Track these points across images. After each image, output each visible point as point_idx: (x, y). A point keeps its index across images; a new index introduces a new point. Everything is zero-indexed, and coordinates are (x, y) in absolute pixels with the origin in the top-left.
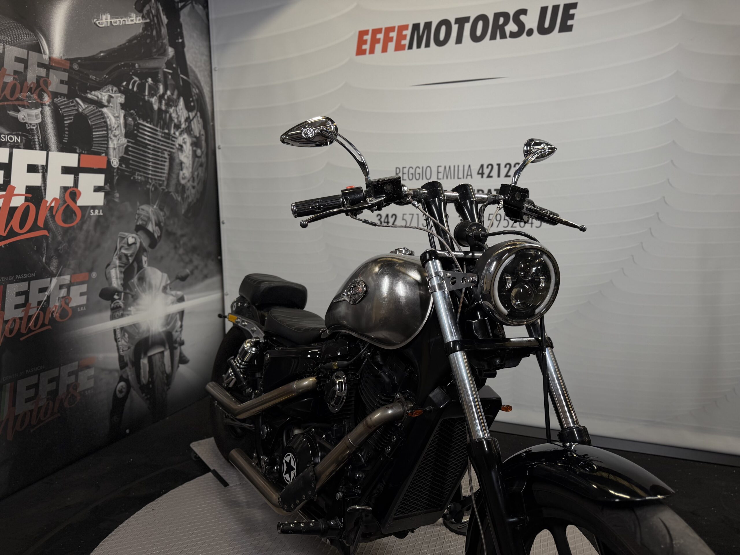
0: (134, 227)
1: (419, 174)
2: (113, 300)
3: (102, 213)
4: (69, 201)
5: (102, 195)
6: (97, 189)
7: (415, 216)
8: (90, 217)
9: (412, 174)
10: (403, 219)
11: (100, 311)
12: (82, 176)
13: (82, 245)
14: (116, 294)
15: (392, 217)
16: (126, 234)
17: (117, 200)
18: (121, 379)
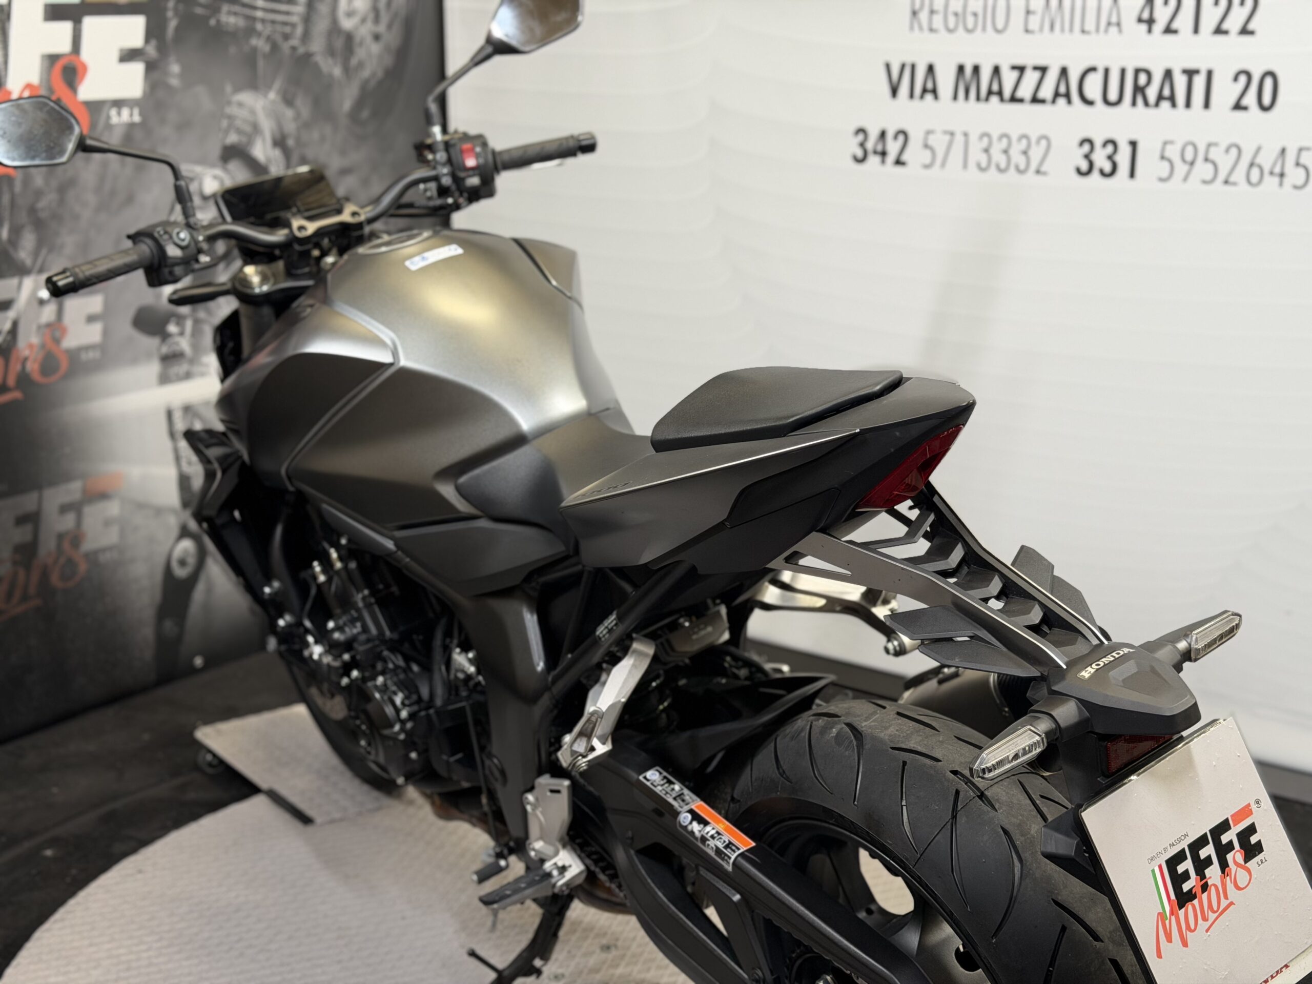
0: (215, 151)
1: (975, 15)
2: (165, 336)
3: (141, 114)
4: (61, 90)
5: (137, 69)
6: (128, 56)
7: (959, 139)
8: (109, 126)
9: (956, 14)
10: (926, 146)
11: (135, 361)
12: (90, 23)
13: (91, 199)
14: (173, 319)
15: (896, 137)
16: (198, 169)
17: (174, 82)
18: (184, 533)
